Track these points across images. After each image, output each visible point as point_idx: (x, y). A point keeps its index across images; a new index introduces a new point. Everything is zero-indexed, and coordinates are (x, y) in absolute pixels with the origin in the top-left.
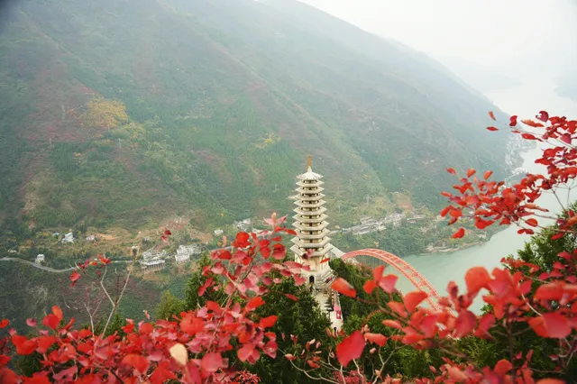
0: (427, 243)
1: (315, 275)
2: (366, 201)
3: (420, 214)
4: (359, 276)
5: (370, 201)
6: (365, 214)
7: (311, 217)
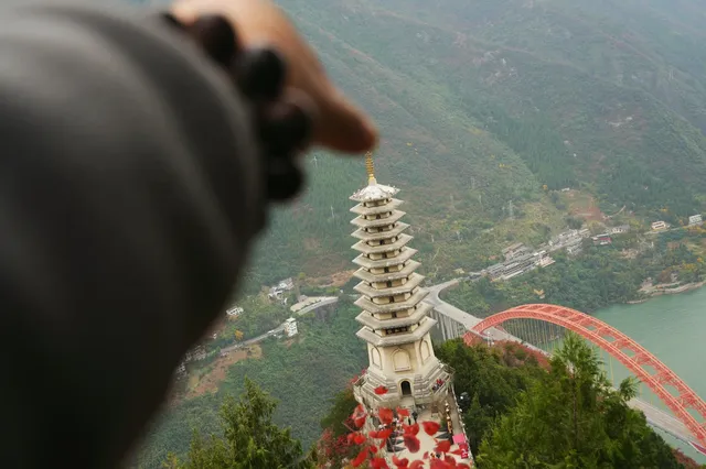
0: (640, 280)
1: (411, 378)
2: (507, 214)
3: (617, 224)
4: (502, 367)
5: (516, 213)
6: (510, 239)
7: (386, 270)
